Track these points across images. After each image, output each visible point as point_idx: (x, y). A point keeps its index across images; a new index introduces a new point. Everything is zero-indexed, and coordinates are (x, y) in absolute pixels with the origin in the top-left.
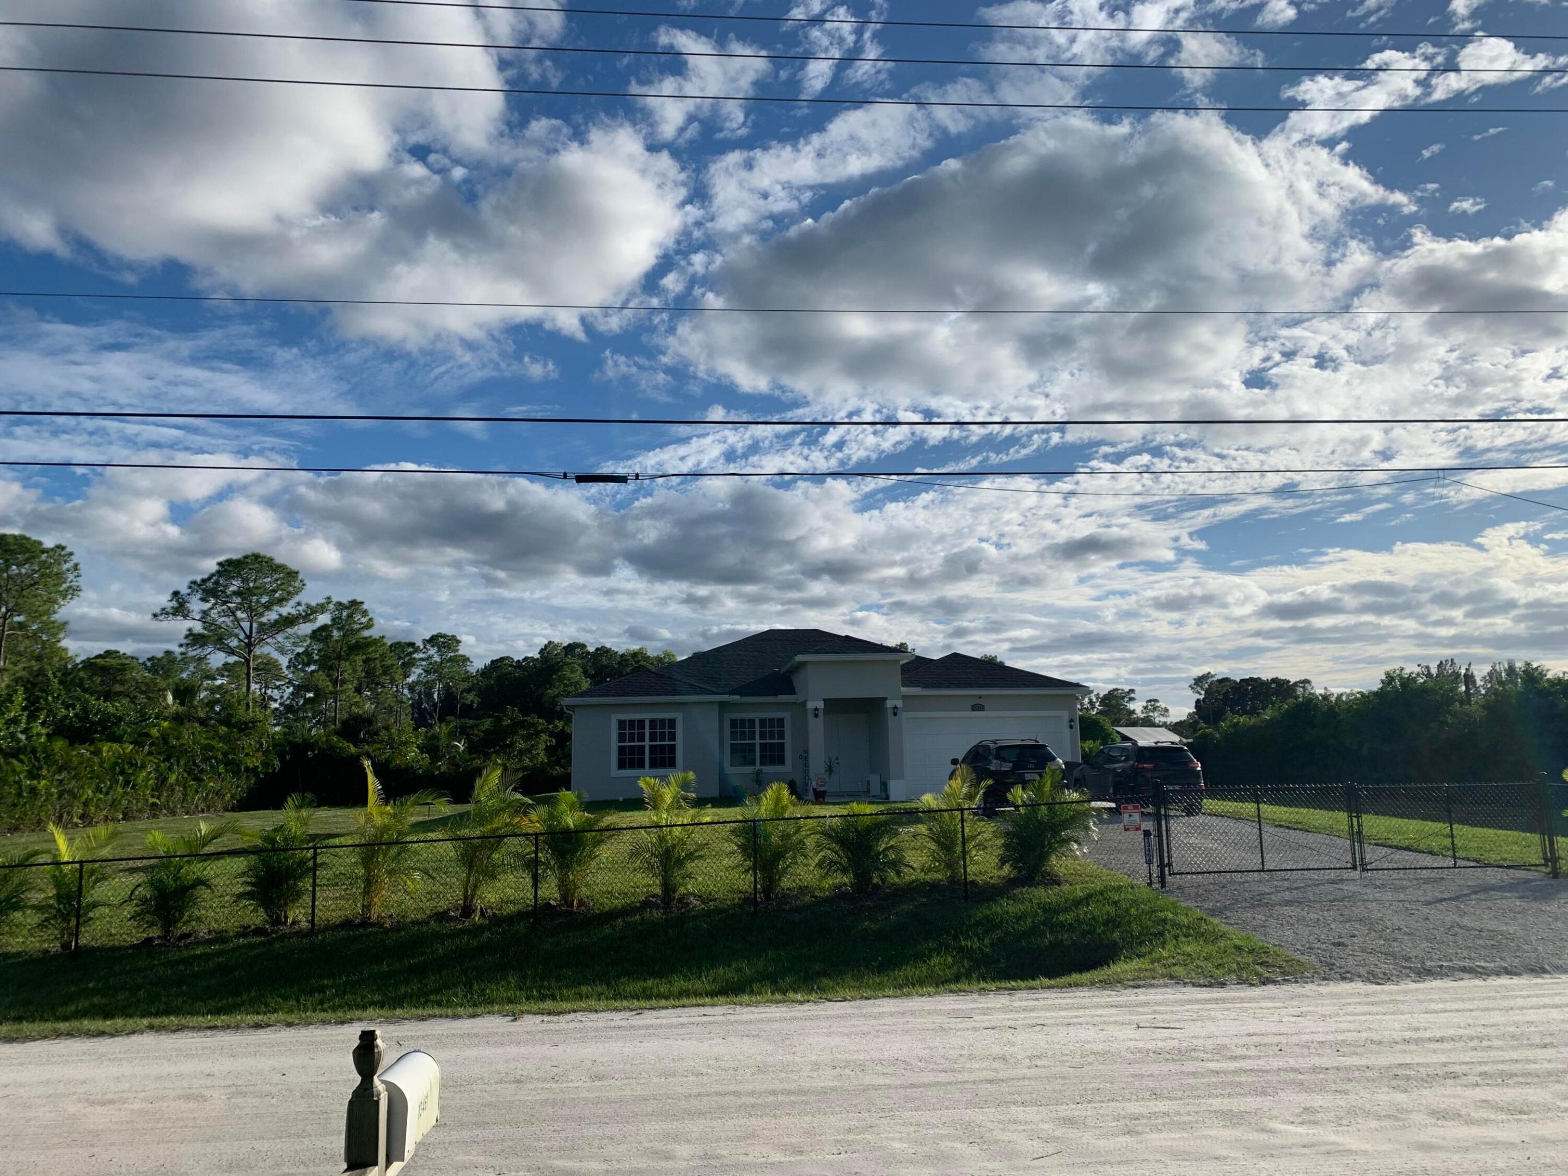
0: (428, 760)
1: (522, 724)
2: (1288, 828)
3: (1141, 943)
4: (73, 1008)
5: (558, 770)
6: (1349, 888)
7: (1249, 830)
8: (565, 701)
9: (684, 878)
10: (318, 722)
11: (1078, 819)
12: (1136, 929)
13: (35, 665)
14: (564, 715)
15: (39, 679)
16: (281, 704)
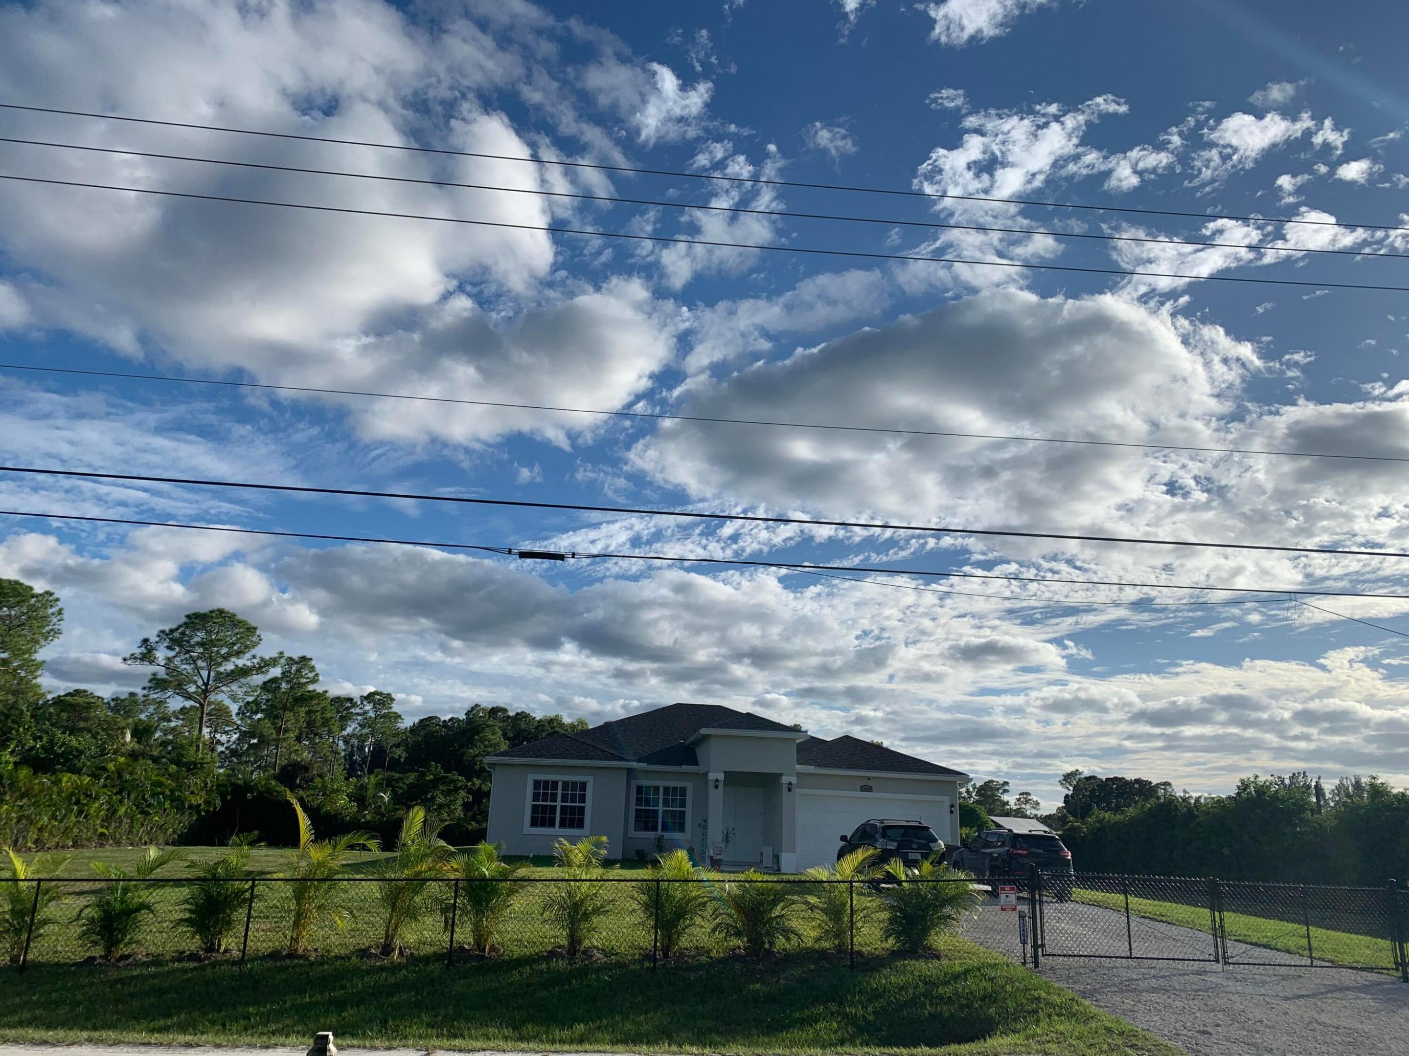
0: (355, 809)
1: (443, 780)
2: (1153, 919)
3: (1016, 1020)
4: (17, 1018)
5: (473, 826)
6: (1211, 979)
7: (1118, 919)
8: (487, 760)
9: (589, 931)
10: (259, 767)
11: (962, 899)
12: (1011, 1005)
13: (11, 699)
14: (484, 774)
15: (13, 712)
16: (227, 748)
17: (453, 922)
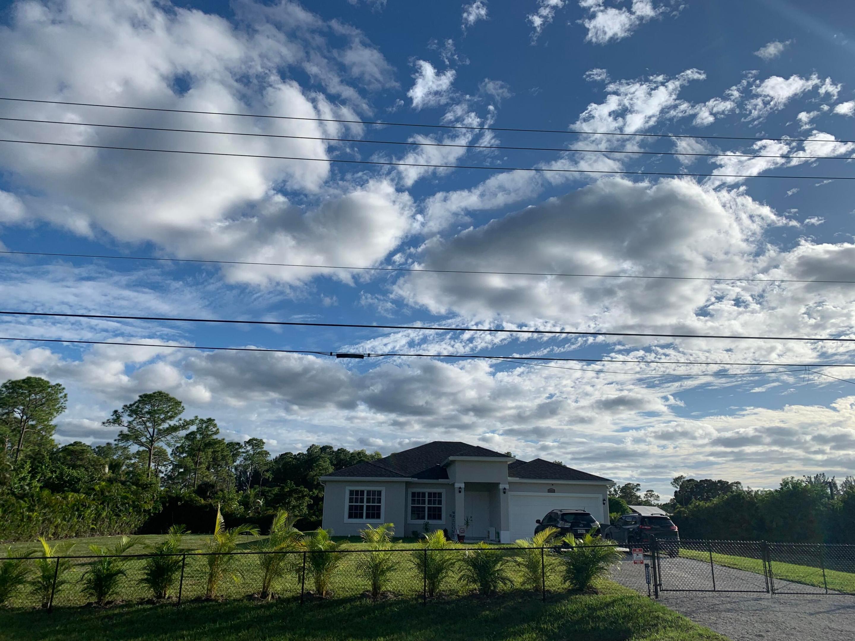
0: (243, 510)
1: (296, 491)
2: (729, 567)
3: (644, 630)
5: (314, 518)
6: (764, 603)
7: (706, 567)
8: (322, 478)
9: (385, 581)
10: (185, 486)
11: (609, 557)
12: (641, 621)
13: (37, 449)
14: (319, 487)
15: (38, 456)
16: (165, 475)
17: (303, 577)
